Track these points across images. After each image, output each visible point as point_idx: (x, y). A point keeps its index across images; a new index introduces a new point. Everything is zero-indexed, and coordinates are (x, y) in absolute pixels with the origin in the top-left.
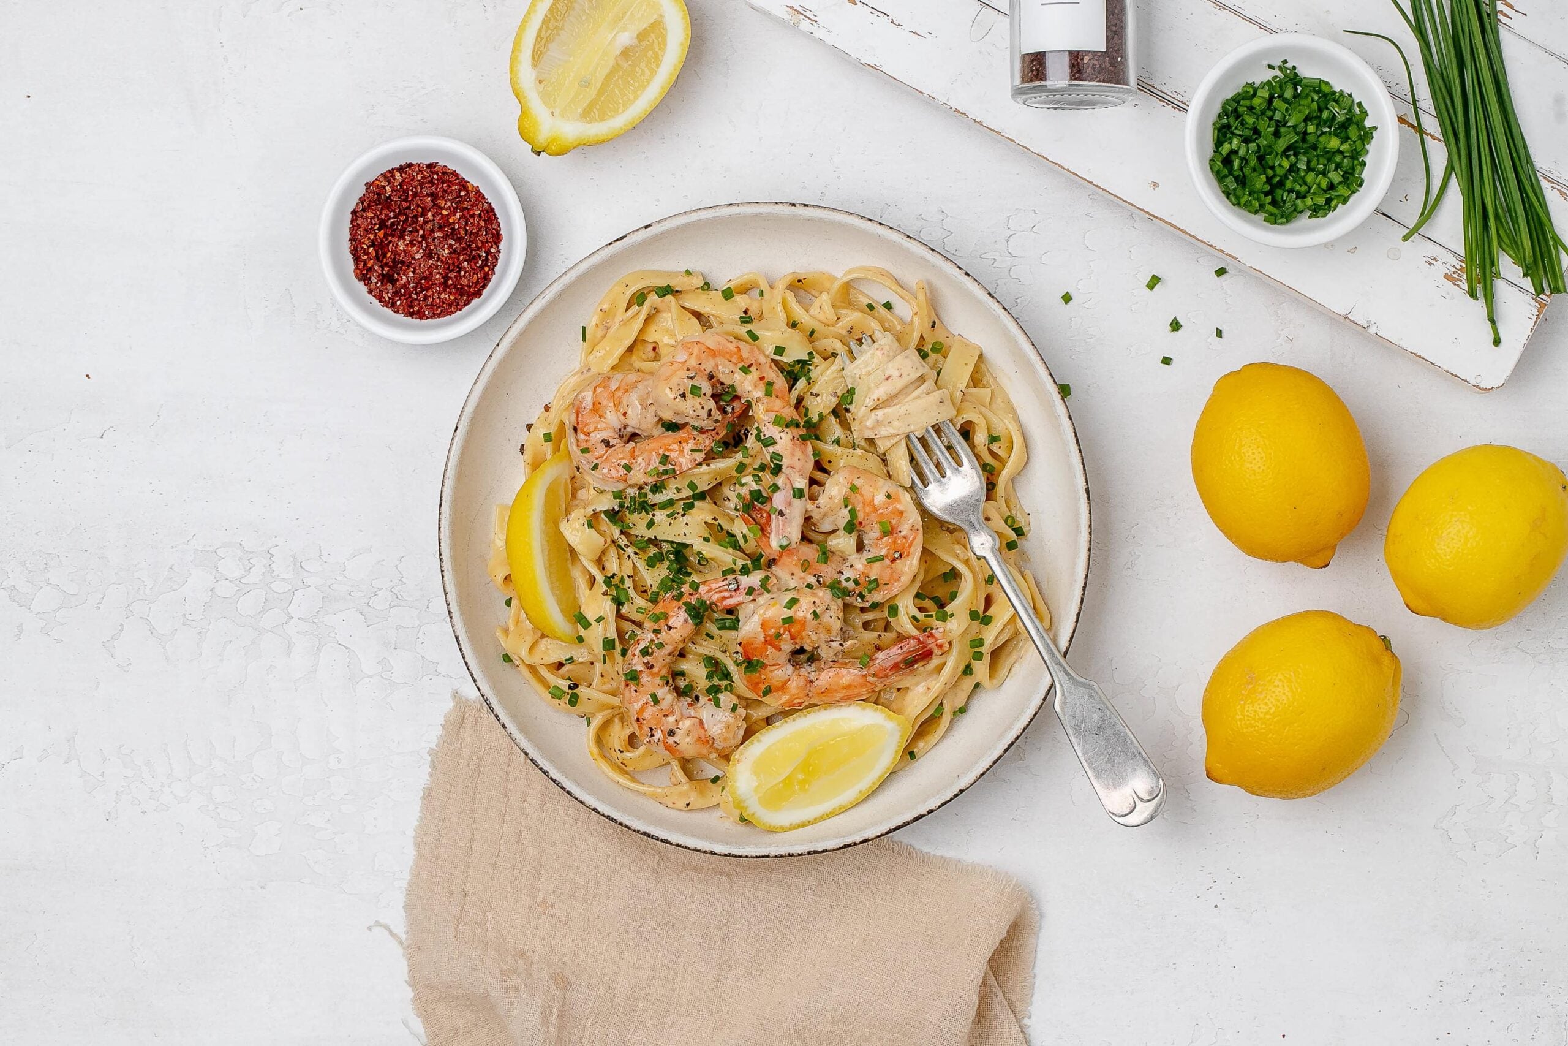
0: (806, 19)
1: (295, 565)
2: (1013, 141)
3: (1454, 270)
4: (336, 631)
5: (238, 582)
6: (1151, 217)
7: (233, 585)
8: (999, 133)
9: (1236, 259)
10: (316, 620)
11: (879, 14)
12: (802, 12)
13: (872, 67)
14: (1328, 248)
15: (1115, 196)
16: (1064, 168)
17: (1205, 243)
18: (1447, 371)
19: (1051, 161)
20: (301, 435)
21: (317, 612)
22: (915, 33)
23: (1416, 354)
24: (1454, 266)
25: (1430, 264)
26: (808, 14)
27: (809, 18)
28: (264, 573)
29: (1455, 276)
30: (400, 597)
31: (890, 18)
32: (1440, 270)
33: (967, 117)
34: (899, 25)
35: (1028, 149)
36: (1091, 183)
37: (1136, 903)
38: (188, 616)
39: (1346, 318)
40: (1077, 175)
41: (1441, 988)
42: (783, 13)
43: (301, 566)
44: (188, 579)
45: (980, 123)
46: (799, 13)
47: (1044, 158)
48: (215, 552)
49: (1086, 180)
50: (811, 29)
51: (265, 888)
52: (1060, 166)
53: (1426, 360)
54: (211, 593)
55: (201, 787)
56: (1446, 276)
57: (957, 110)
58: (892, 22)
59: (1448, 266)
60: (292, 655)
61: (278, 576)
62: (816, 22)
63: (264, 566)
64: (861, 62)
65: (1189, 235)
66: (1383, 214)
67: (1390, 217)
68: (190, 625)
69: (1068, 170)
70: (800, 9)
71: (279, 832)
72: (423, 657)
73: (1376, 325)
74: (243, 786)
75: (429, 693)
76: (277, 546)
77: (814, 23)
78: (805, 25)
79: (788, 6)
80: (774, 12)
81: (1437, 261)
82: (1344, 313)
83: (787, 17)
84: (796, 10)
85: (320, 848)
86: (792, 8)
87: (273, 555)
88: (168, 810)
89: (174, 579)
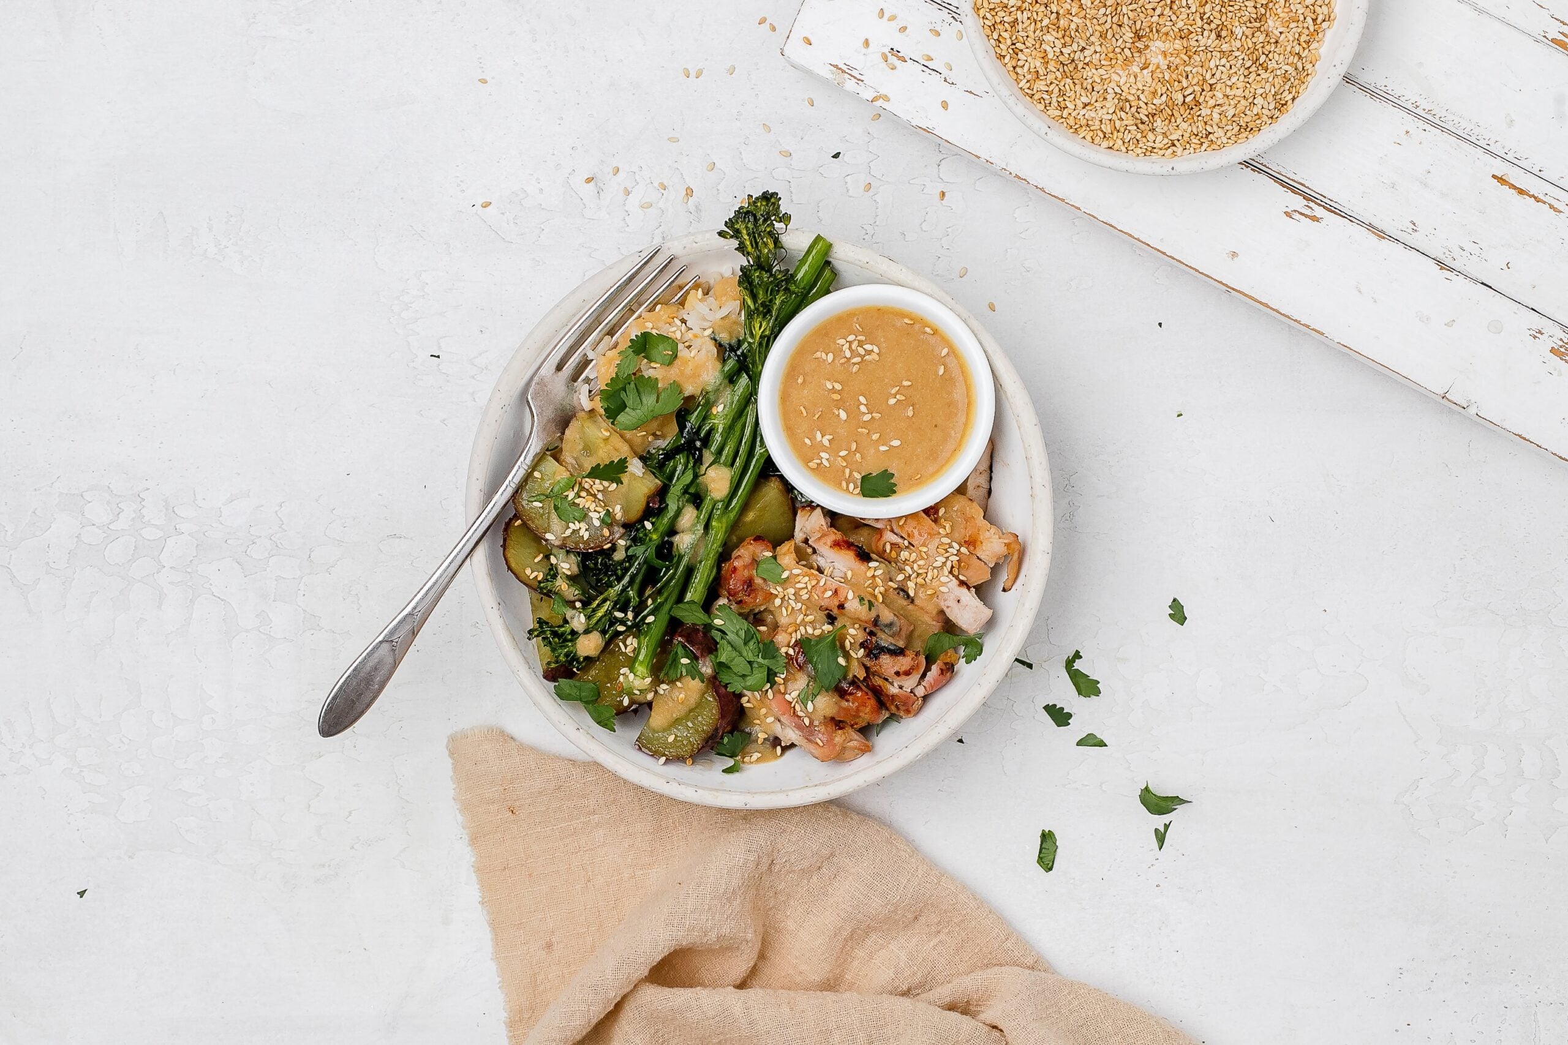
0: (852, 78)
1: (167, 509)
2: (1079, 209)
3: (1561, 343)
4: (211, 582)
5: (106, 528)
6: (1229, 290)
7: (101, 531)
8: (1063, 200)
9: (1323, 334)
10: (189, 570)
11: (931, 72)
12: (847, 71)
13: (924, 130)
14: (1423, 322)
15: (1190, 267)
16: (1134, 238)
17: (1289, 318)
18: (1555, 454)
19: (1119, 230)
20: (174, 370)
21: (191, 561)
22: (971, 92)
23: (1520, 436)
24: (1561, 340)
25: (1535, 337)
26: (854, 73)
27: (855, 78)
28: (133, 519)
29: (1562, 350)
30: (280, 546)
31: (943, 76)
32: (1545, 344)
33: (1028, 183)
34: (953, 83)
35: (1095, 217)
36: (1164, 253)
37: (1072, 881)
38: (52, 564)
39: (1443, 398)
40: (1148, 245)
41: (1401, 976)
42: (826, 72)
43: (174, 511)
44: (52, 525)
45: (1042, 190)
46: (843, 72)
47: (1112, 226)
48: (82, 496)
49: (1158, 250)
50: (858, 89)
51: (133, 858)
52: (1130, 235)
53: (1531, 442)
54: (76, 539)
55: (64, 749)
56: (1553, 350)
57: (1017, 176)
58: (945, 80)
59: (1554, 339)
60: (163, 607)
61: (149, 521)
62: (862, 81)
63: (134, 511)
64: (912, 124)
65: (1271, 308)
66: (1482, 283)
67: (1490, 287)
68: (53, 574)
69: (1138, 240)
70: (844, 68)
71: (148, 798)
72: (305, 611)
73: (1476, 405)
74: (110, 748)
75: (311, 649)
76: (148, 489)
77: (859, 82)
78: (850, 85)
79: (831, 65)
80: (817, 71)
81: (1542, 334)
82: (1442, 392)
83: (829, 76)
84: (840, 69)
85: (192, 816)
86: (836, 66)
87: (143, 500)
88: (29, 773)
89: (37, 524)
